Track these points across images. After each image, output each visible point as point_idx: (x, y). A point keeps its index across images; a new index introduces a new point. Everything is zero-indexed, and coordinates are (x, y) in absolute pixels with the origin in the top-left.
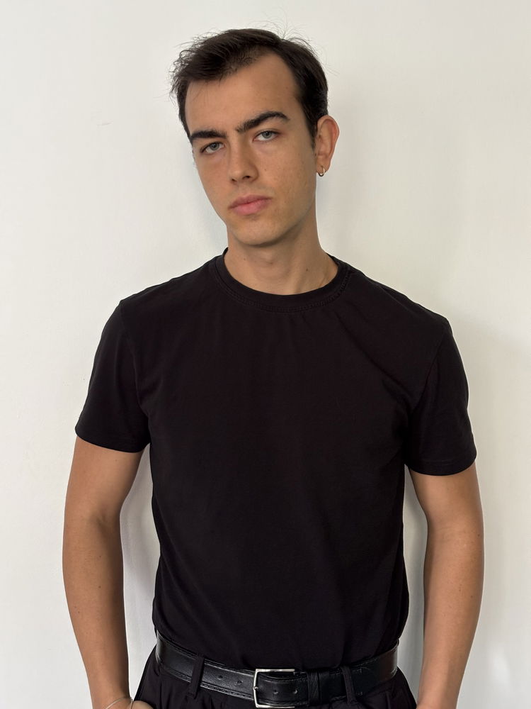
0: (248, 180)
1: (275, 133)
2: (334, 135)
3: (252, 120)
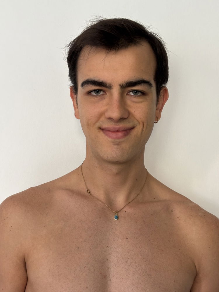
3: (132, 82)
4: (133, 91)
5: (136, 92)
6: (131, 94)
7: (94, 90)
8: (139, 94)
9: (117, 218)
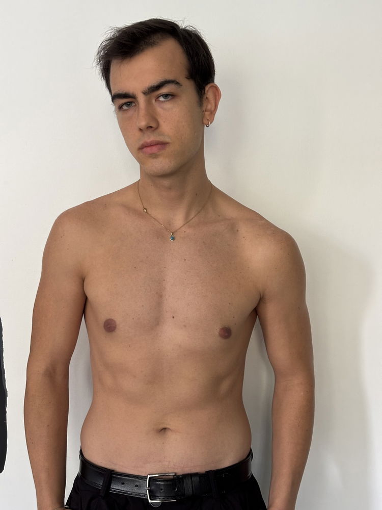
0: (151, 129)
1: (172, 95)
2: (217, 97)
3: (154, 86)
4: (163, 95)
5: (166, 96)
6: (162, 99)
7: (125, 104)
8: (170, 97)
9: (173, 239)
